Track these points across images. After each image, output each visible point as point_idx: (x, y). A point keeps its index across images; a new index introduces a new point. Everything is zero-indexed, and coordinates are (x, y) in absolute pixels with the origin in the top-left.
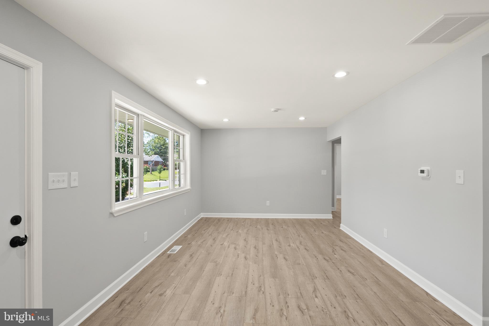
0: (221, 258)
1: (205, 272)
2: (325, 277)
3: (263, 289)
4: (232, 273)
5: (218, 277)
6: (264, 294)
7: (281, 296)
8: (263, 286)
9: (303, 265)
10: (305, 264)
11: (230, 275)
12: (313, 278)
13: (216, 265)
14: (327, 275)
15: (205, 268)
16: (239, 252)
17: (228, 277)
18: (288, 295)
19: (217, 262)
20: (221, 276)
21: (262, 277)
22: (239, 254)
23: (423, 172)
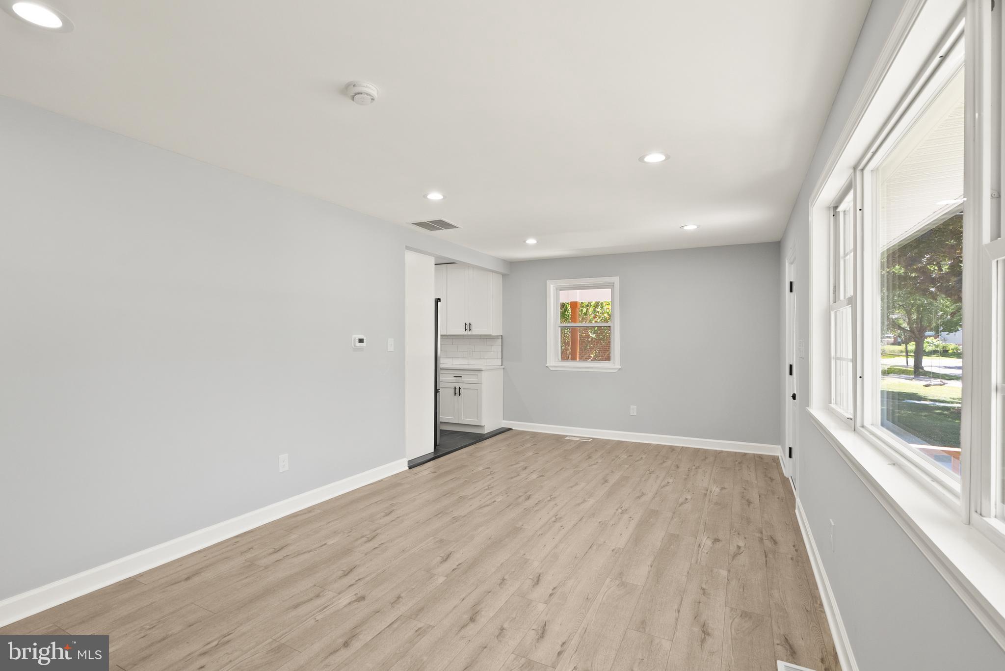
0: (604, 599)
1: (649, 563)
4: (590, 550)
5: (619, 548)
11: (595, 547)
13: (621, 574)
15: (649, 572)
16: (541, 607)
17: (600, 543)
19: (617, 582)
20: (614, 548)
22: (546, 603)
23: (361, 341)
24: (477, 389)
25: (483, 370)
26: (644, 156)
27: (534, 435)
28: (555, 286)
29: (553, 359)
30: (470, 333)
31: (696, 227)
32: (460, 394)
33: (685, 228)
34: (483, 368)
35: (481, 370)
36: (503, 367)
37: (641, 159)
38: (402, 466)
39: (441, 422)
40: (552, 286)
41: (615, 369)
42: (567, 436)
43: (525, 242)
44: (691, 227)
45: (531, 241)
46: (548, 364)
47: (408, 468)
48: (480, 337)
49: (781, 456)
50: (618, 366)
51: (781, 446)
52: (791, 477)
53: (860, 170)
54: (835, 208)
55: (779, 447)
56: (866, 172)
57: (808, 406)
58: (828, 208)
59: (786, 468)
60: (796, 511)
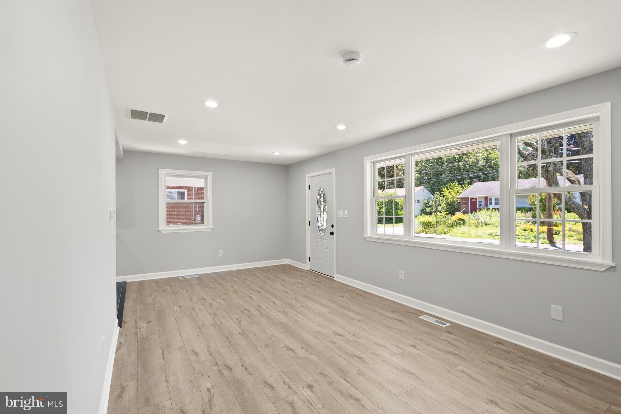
2: (229, 337)
9: (260, 347)
10: (258, 348)
12: (243, 332)
14: (227, 340)
18: (260, 315)
29: (163, 226)
31: (279, 154)
33: (274, 153)
41: (210, 229)
42: (179, 277)
44: (277, 153)
45: (182, 142)
49: (291, 263)
50: (211, 227)
51: (289, 259)
52: (310, 269)
53: (411, 156)
54: (373, 162)
55: (288, 259)
56: (413, 157)
57: (364, 234)
58: (371, 162)
59: (307, 267)
60: (336, 280)
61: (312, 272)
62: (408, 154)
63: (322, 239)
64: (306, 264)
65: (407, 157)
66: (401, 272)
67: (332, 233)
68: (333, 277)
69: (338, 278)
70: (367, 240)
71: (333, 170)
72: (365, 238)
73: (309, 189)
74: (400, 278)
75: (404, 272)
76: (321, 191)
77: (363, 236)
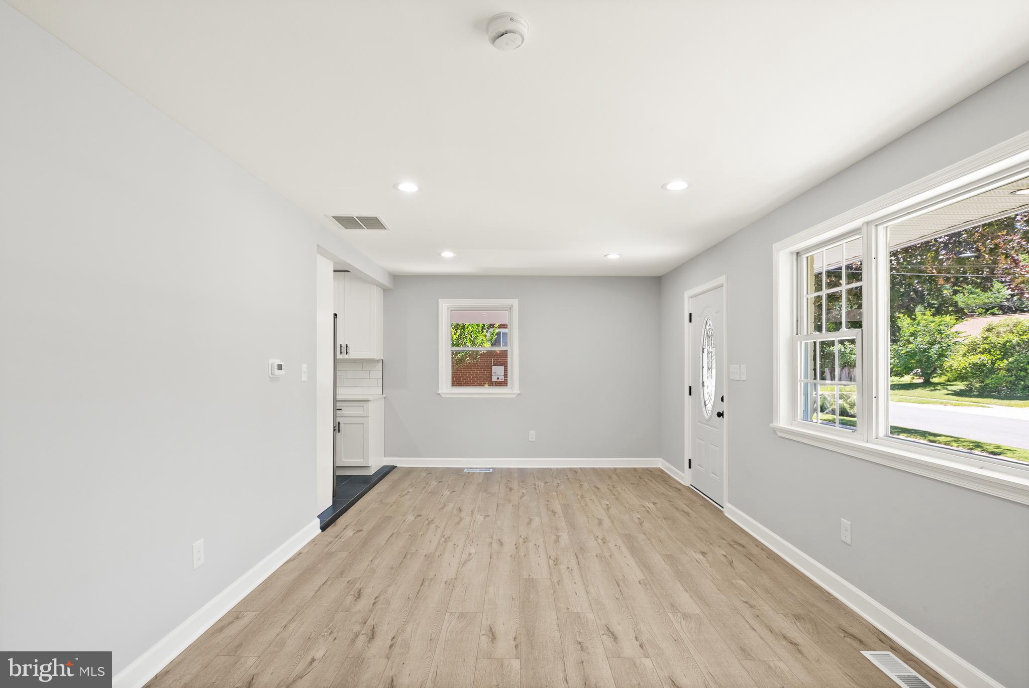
3: (551, 562)
6: (548, 556)
7: (522, 554)
8: (552, 566)
21: (555, 580)
23: (280, 367)
24: (363, 424)
25: (370, 401)
26: (666, 184)
27: (429, 471)
28: (446, 306)
30: (346, 357)
32: (339, 430)
33: (608, 256)
34: (370, 398)
35: (368, 401)
36: (384, 395)
37: (664, 186)
38: (314, 528)
39: (337, 466)
40: (444, 305)
41: (514, 394)
42: (464, 469)
43: (440, 254)
44: (613, 256)
45: (447, 254)
46: (440, 391)
47: (321, 531)
48: (354, 361)
49: (665, 468)
50: (517, 391)
51: (663, 459)
52: (691, 485)
53: (873, 228)
54: (798, 253)
55: (660, 459)
56: (880, 228)
57: (772, 422)
58: (792, 253)
59: (685, 478)
60: (726, 515)
61: (692, 491)
62: (868, 223)
63: (709, 425)
64: (684, 473)
65: (864, 229)
66: (846, 522)
67: (720, 415)
68: (723, 508)
69: (731, 512)
70: (779, 434)
71: (722, 280)
72: (774, 431)
73: (690, 321)
74: (843, 538)
75: (851, 524)
76: (708, 325)
77: (771, 425)
